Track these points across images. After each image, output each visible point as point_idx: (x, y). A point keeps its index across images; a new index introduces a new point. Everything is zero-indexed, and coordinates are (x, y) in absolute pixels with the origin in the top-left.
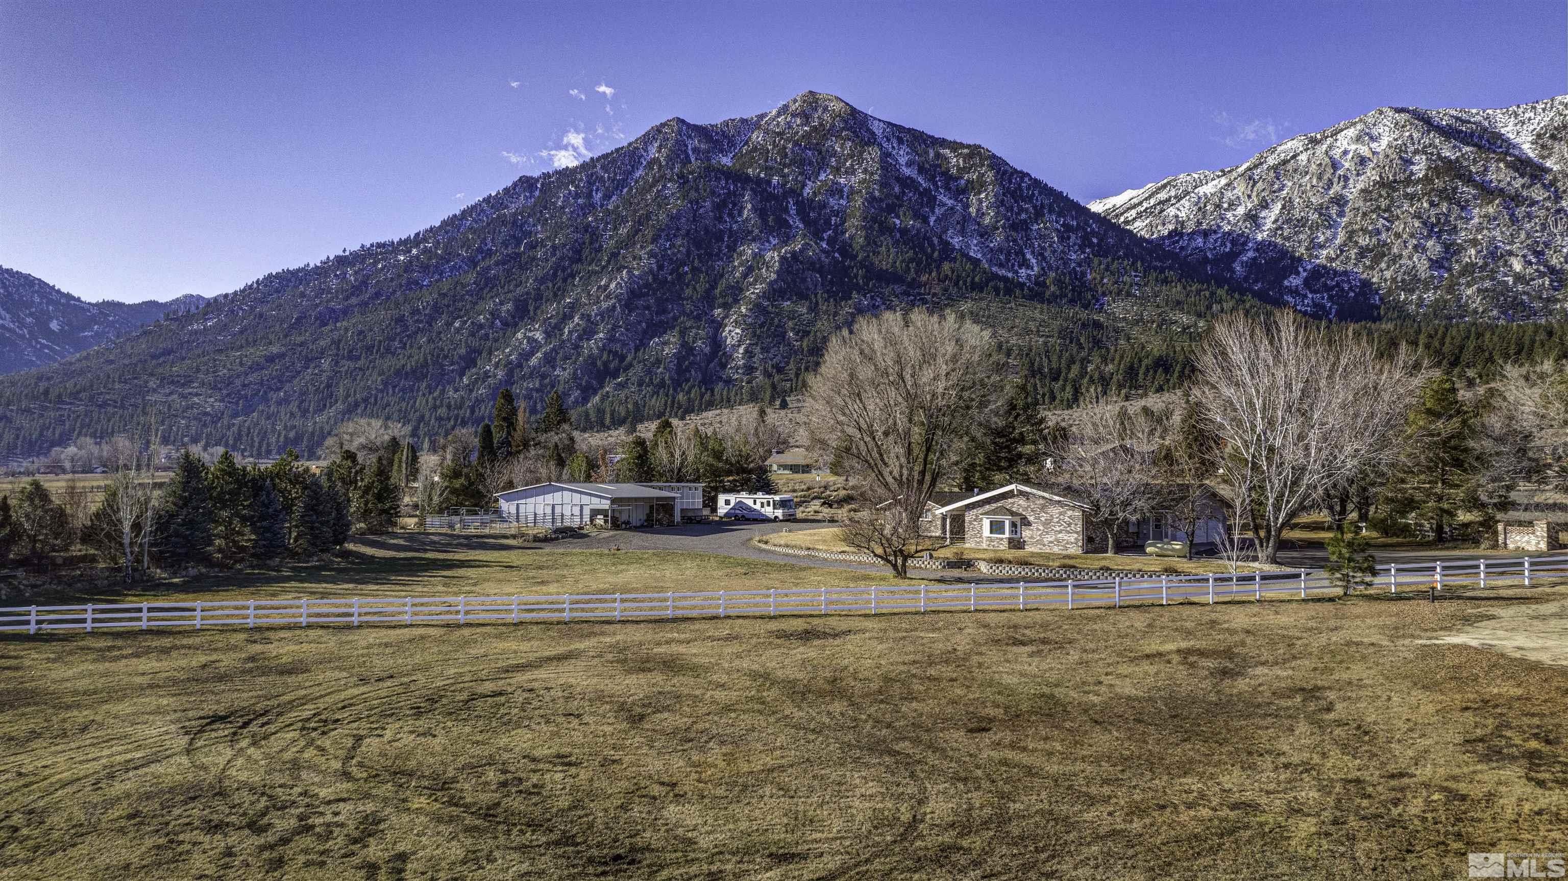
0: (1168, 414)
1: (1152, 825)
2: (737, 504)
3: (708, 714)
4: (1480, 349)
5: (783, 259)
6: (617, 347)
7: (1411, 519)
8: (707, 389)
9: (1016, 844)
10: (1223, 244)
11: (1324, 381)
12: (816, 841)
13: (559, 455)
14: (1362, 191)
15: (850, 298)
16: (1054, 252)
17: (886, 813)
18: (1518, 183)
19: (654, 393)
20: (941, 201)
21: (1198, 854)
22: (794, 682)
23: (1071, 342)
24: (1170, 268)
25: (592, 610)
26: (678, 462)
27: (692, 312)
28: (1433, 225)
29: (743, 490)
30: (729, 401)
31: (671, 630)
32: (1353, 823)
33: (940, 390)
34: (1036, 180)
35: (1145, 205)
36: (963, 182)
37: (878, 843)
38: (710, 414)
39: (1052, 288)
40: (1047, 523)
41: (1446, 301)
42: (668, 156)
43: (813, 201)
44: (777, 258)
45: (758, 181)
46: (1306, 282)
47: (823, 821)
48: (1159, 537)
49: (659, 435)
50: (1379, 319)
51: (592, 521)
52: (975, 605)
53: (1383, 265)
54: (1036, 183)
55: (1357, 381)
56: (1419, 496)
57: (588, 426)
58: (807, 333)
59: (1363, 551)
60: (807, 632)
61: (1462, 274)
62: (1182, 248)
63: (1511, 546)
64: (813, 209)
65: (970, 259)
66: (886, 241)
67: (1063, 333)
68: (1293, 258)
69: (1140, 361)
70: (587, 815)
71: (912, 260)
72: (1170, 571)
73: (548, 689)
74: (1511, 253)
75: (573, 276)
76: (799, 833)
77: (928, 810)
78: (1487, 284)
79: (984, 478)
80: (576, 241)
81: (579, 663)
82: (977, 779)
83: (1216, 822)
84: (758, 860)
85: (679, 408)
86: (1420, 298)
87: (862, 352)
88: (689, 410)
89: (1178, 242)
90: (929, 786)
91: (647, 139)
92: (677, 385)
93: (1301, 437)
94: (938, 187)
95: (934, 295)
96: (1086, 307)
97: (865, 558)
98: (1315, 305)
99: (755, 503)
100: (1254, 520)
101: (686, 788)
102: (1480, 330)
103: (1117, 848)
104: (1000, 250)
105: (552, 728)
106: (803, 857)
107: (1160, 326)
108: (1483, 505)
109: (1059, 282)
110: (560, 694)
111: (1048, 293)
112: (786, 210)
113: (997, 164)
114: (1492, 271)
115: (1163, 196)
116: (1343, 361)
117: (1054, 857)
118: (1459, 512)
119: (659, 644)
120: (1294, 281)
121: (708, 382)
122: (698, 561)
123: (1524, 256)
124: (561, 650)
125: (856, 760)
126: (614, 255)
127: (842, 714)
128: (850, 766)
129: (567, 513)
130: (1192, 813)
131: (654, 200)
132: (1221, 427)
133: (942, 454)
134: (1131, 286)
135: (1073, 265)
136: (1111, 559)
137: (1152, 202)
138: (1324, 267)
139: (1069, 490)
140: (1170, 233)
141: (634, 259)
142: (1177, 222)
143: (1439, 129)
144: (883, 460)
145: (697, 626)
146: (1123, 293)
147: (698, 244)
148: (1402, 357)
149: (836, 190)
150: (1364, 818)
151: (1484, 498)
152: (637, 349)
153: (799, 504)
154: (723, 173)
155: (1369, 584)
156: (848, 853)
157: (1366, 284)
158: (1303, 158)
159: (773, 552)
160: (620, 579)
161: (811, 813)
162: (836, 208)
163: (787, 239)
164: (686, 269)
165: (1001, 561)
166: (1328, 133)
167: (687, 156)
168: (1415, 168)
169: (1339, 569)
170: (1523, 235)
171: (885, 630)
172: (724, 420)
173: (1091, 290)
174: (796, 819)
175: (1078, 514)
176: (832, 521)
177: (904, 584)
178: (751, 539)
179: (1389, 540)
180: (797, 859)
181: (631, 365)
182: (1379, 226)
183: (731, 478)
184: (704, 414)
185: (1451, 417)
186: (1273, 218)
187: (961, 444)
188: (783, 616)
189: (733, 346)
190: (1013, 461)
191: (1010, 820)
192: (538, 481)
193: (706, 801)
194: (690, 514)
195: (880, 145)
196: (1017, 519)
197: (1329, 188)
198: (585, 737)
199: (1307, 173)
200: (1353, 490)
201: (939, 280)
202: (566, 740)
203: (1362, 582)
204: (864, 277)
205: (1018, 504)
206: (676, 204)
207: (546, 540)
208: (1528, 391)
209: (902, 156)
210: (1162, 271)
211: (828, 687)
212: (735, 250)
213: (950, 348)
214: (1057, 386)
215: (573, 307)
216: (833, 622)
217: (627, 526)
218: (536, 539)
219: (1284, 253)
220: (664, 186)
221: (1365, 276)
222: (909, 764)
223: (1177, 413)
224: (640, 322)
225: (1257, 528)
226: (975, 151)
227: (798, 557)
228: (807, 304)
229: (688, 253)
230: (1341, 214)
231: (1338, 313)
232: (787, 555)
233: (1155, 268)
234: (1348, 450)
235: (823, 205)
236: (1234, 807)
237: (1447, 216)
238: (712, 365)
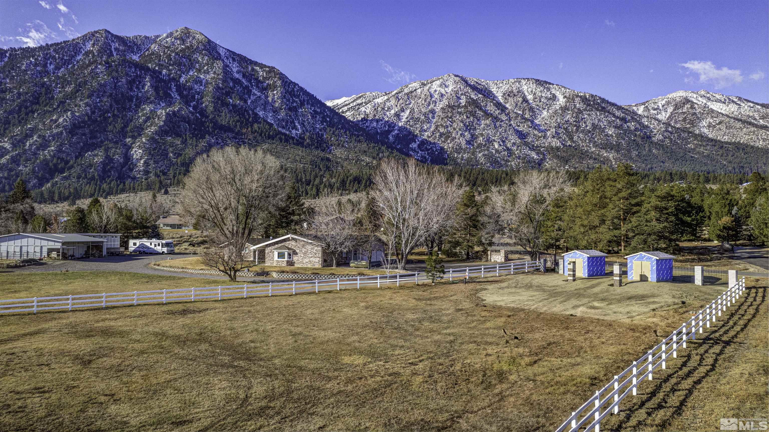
0: (359, 203)
1: (356, 387)
2: (140, 245)
3: (131, 356)
4: (483, 179)
5: (167, 114)
6: (64, 156)
7: (458, 250)
8: (121, 182)
9: (296, 402)
10: (385, 126)
11: (426, 190)
12: (197, 413)
13: (24, 217)
14: (442, 108)
15: (205, 138)
16: (309, 123)
17: (232, 395)
18: (497, 112)
19: (88, 183)
20: (254, 93)
21: (376, 396)
22: (179, 337)
23: (316, 167)
24: (362, 135)
25: (52, 305)
26: (105, 222)
27: (113, 139)
28: (468, 126)
29: (144, 238)
30: (134, 189)
31: (105, 314)
32: (436, 376)
33: (254, 188)
34: (301, 87)
35: (351, 105)
36: (265, 84)
37: (229, 410)
38: (123, 196)
39: (308, 141)
40: (305, 253)
41: (471, 159)
42: (99, 50)
43: (185, 85)
44: (164, 114)
45: (154, 71)
46: (419, 146)
47: (200, 403)
48: (356, 259)
49: (92, 207)
50: (447, 164)
51: (48, 255)
52: (271, 293)
53: (449, 141)
54: (302, 89)
55: (439, 190)
56: (461, 240)
57: (42, 200)
58: (181, 155)
59: (440, 263)
60: (184, 311)
61: (477, 147)
62: (367, 127)
63: (493, 260)
64: (186, 89)
65: (268, 123)
66: (225, 110)
67: (313, 163)
68: (413, 135)
69: (347, 178)
70: (58, 418)
71: (238, 121)
72: (361, 274)
73: (25, 352)
74: (494, 141)
75: (33, 112)
76: (187, 410)
77: (253, 392)
78: (486, 152)
79: (274, 232)
80: (36, 91)
81: (45, 336)
82: (276, 375)
83: (383, 382)
84: (165, 427)
85: (104, 192)
86: (462, 156)
87: (213, 167)
88: (110, 193)
89: (365, 123)
90: (253, 380)
91: (85, 38)
92: (102, 179)
93: (416, 215)
94: (252, 85)
95: (249, 139)
96: (323, 151)
97: (214, 272)
98: (422, 157)
99: (151, 244)
100: (397, 251)
101: (121, 396)
102: (483, 171)
103: (342, 398)
104: (283, 120)
105: (30, 373)
106: (191, 421)
107: (356, 162)
108: (483, 244)
109: (311, 138)
110: (34, 354)
111: (305, 143)
112: (170, 89)
113: (282, 77)
114: (488, 147)
115: (359, 101)
116: (434, 182)
117: (314, 406)
118: (475, 247)
119: (98, 321)
120: (414, 145)
121: (121, 178)
122: (118, 276)
123: (499, 142)
124: (32, 329)
125: (215, 372)
126: (62, 103)
127: (206, 350)
128: (212, 375)
129: (31, 250)
130: (373, 379)
131: (89, 74)
132: (383, 209)
133: (254, 219)
134: (344, 142)
135: (318, 130)
136: (334, 269)
137: (355, 104)
138: (426, 140)
139: (316, 238)
140: (362, 119)
141: (76, 106)
142: (365, 114)
143: (470, 86)
144: (223, 222)
145: (121, 310)
146: (340, 145)
147: (117, 102)
148: (456, 181)
149: (198, 81)
150: (440, 373)
151: (484, 241)
152: (77, 158)
153: (176, 245)
154: (134, 64)
155: (442, 278)
156: (214, 417)
157: (442, 149)
158: (419, 91)
159: (163, 270)
160: (70, 287)
161: (193, 400)
162: (198, 90)
163: (170, 104)
164: (109, 115)
165: (283, 272)
166: (429, 81)
167: (111, 52)
168: (461, 101)
169: (430, 272)
170: (498, 134)
171: (226, 308)
172: (131, 199)
173: (326, 143)
174: (185, 403)
175: (320, 248)
176: (195, 253)
177: (235, 285)
178: (149, 264)
179: (449, 259)
180: (187, 423)
181: (72, 167)
182: (448, 124)
183: (137, 231)
184: (119, 196)
185: (473, 207)
186: (406, 117)
187: (263, 215)
188: (170, 303)
189: (137, 159)
190: (288, 224)
191: (293, 391)
192: (9, 232)
193: (133, 401)
194: (112, 251)
195: (223, 60)
196: (291, 252)
197: (429, 106)
198: (53, 376)
199: (420, 98)
200: (436, 237)
201: (252, 132)
202: (40, 379)
203: (439, 277)
204: (212, 128)
205: (292, 244)
206: (103, 78)
207: (16, 267)
208: (499, 197)
209: (235, 68)
210: (358, 137)
211: (198, 338)
212: (139, 107)
213: (259, 167)
214: (309, 188)
215: (33, 130)
216: (198, 305)
217: (73, 258)
218: (9, 266)
219: (410, 133)
220: (96, 67)
221: (442, 145)
222: (242, 371)
223: (363, 202)
224: (79, 143)
225: (398, 254)
226: (272, 70)
227: (177, 272)
228: (181, 139)
229: (111, 106)
230: (433, 117)
231: (431, 160)
232: (170, 272)
233: (355, 135)
234: (435, 220)
235: (191, 89)
236: (390, 375)
237: (473, 123)
238: (124, 169)
